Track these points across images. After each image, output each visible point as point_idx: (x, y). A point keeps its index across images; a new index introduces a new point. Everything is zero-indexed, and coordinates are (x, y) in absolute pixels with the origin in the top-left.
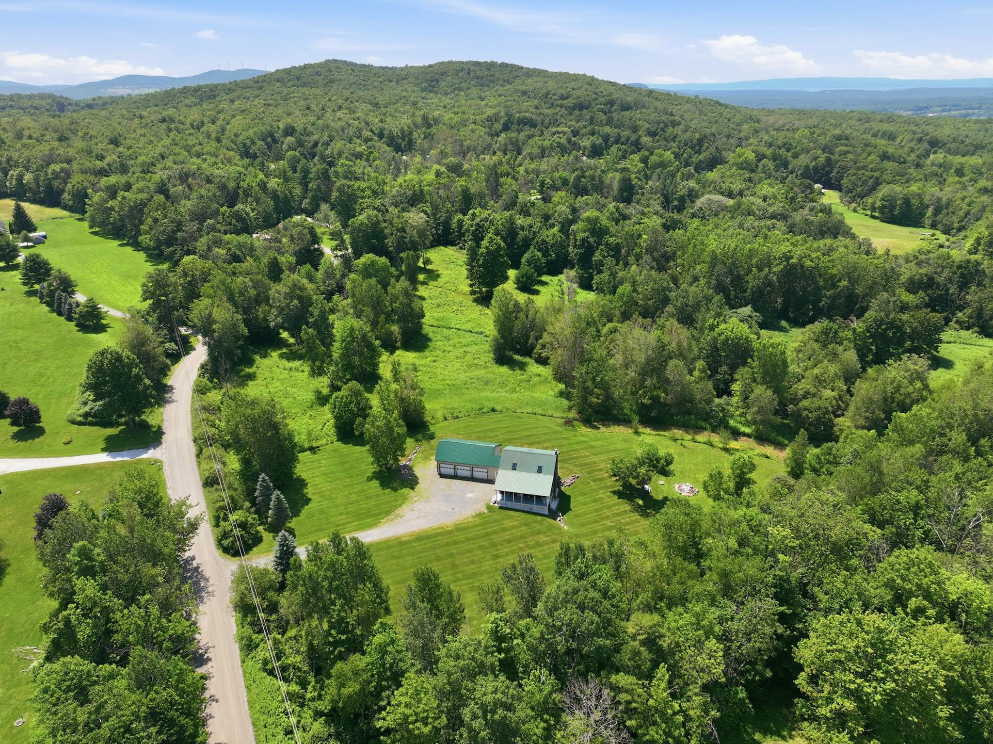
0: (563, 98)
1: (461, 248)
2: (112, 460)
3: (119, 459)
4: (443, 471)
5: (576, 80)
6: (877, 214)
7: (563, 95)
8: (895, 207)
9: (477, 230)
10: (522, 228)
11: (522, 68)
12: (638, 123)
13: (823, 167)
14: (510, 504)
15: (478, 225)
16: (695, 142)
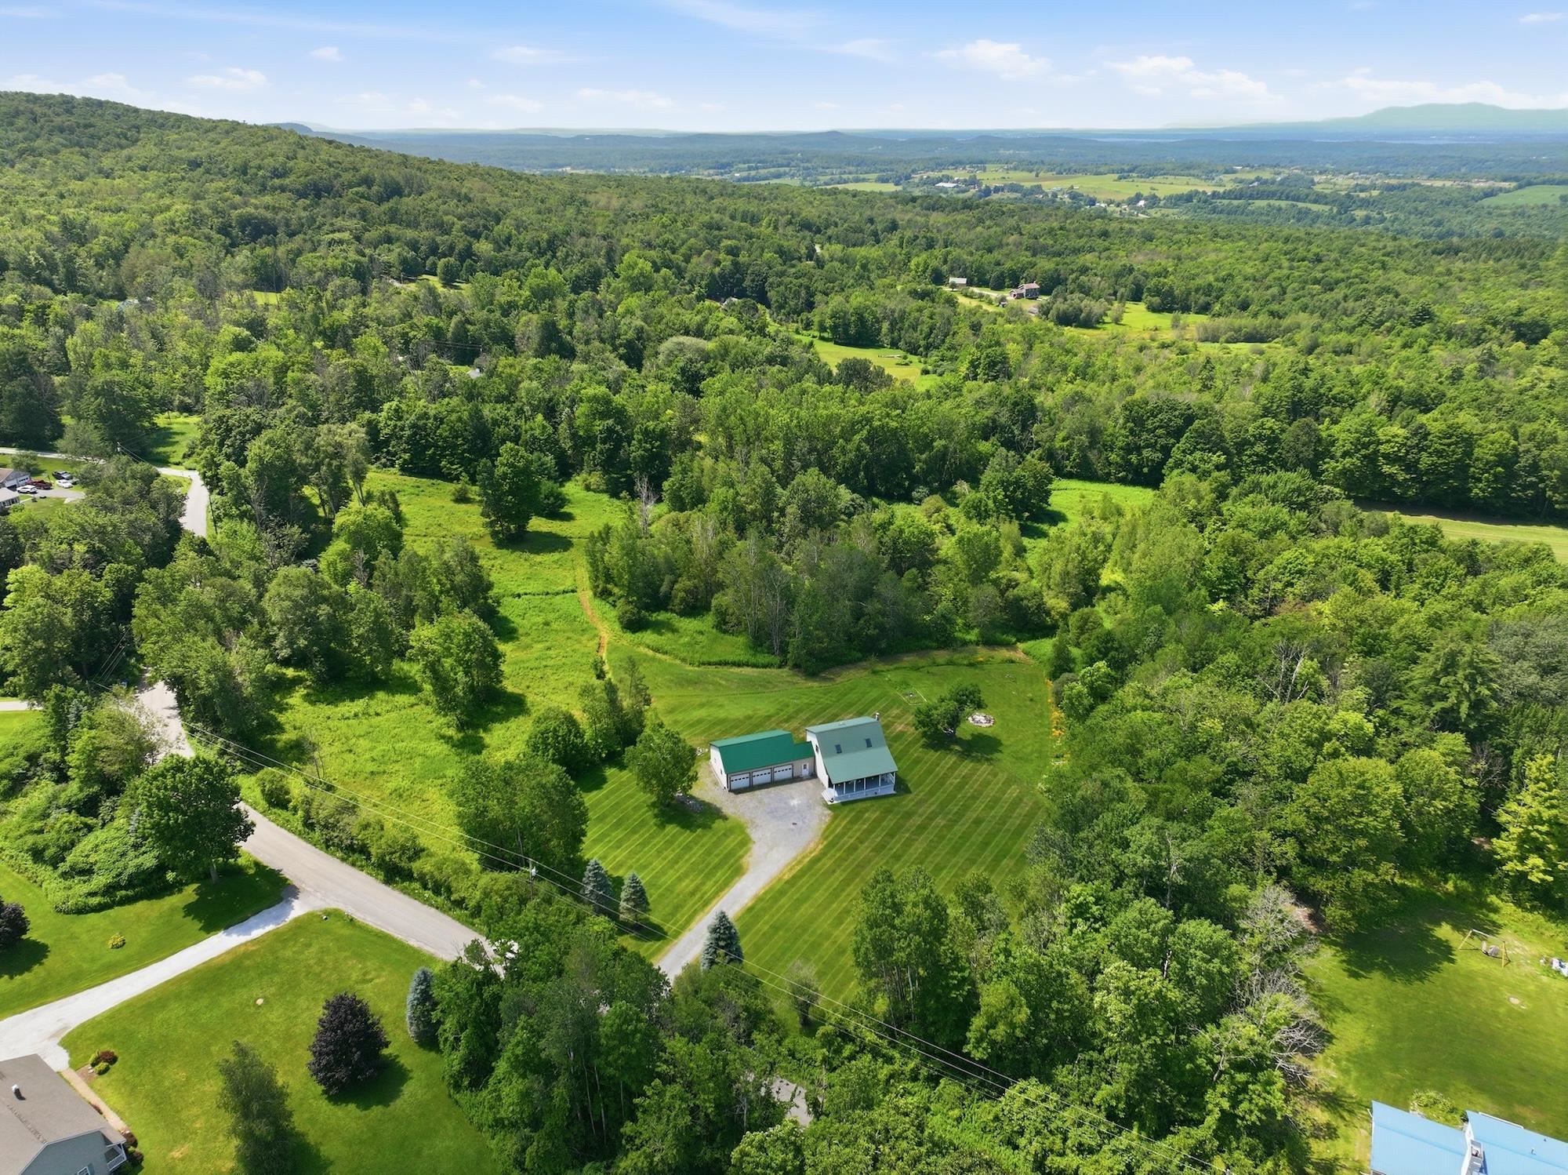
0: (276, 174)
1: (385, 466)
2: (243, 939)
3: (257, 933)
4: (735, 785)
5: (271, 139)
6: (826, 335)
7: (276, 169)
8: (849, 325)
9: (415, 434)
10: (496, 423)
11: (136, 110)
12: (446, 218)
13: (732, 274)
14: (850, 797)
15: (413, 426)
16: (544, 245)
